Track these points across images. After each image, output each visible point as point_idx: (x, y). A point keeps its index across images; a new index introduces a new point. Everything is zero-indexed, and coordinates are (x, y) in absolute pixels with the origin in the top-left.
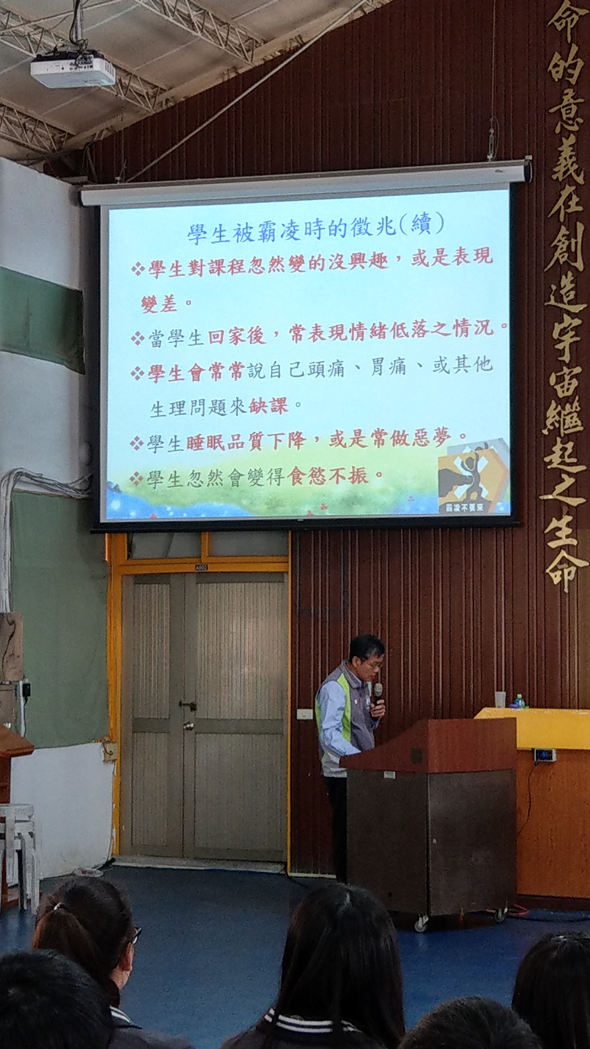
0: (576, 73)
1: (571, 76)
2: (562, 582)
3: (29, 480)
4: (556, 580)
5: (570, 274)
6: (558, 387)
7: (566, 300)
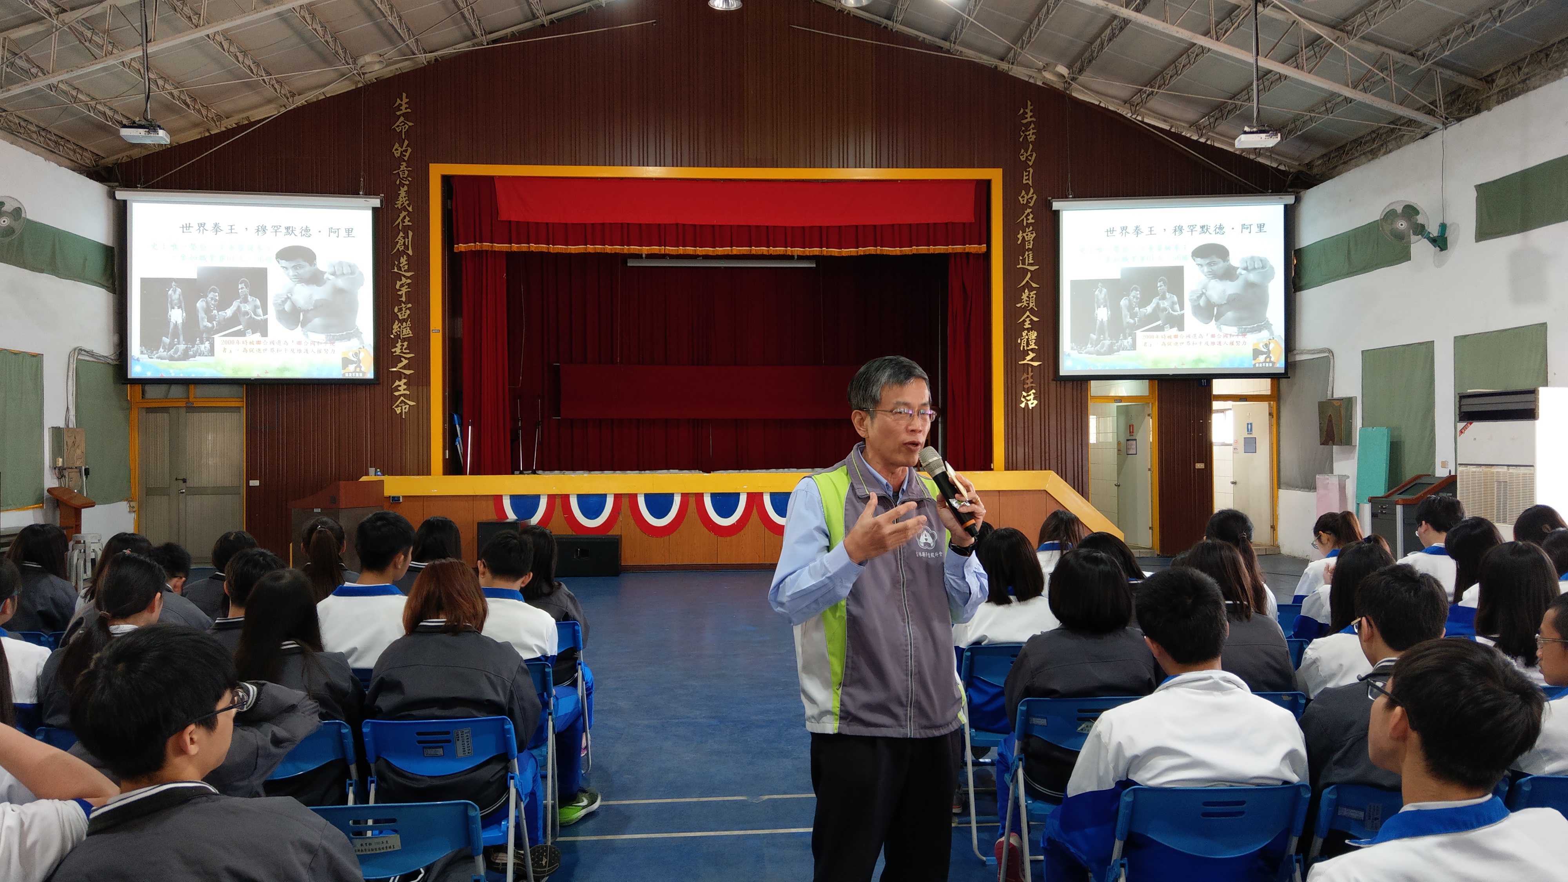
0: (408, 154)
1: (405, 156)
2: (401, 413)
3: (86, 353)
4: (398, 412)
5: (405, 256)
6: (399, 314)
7: (403, 269)
